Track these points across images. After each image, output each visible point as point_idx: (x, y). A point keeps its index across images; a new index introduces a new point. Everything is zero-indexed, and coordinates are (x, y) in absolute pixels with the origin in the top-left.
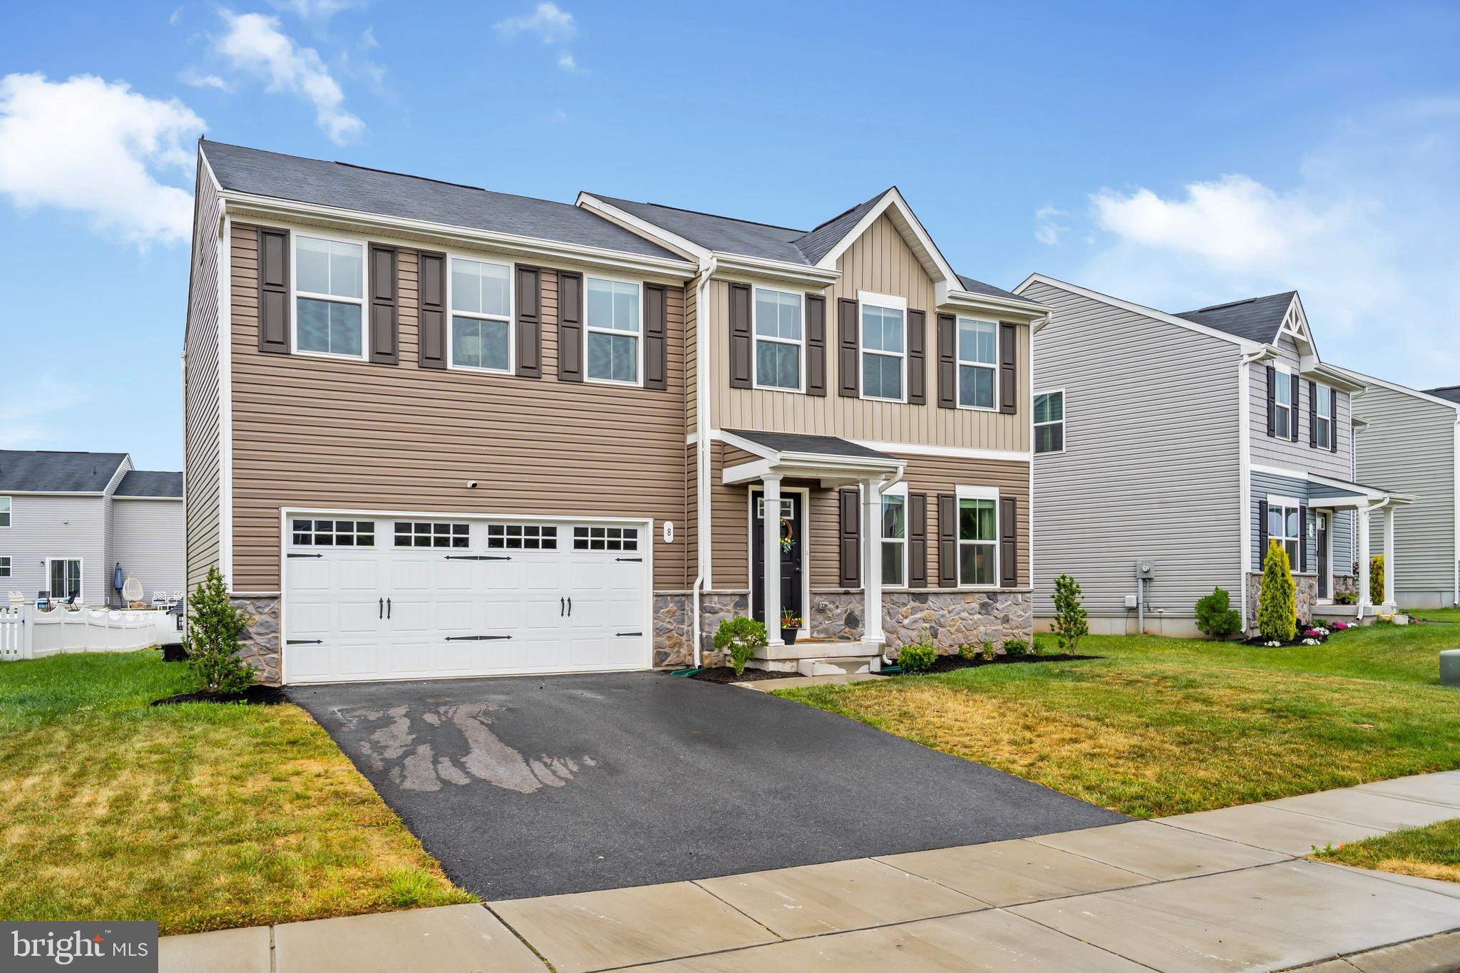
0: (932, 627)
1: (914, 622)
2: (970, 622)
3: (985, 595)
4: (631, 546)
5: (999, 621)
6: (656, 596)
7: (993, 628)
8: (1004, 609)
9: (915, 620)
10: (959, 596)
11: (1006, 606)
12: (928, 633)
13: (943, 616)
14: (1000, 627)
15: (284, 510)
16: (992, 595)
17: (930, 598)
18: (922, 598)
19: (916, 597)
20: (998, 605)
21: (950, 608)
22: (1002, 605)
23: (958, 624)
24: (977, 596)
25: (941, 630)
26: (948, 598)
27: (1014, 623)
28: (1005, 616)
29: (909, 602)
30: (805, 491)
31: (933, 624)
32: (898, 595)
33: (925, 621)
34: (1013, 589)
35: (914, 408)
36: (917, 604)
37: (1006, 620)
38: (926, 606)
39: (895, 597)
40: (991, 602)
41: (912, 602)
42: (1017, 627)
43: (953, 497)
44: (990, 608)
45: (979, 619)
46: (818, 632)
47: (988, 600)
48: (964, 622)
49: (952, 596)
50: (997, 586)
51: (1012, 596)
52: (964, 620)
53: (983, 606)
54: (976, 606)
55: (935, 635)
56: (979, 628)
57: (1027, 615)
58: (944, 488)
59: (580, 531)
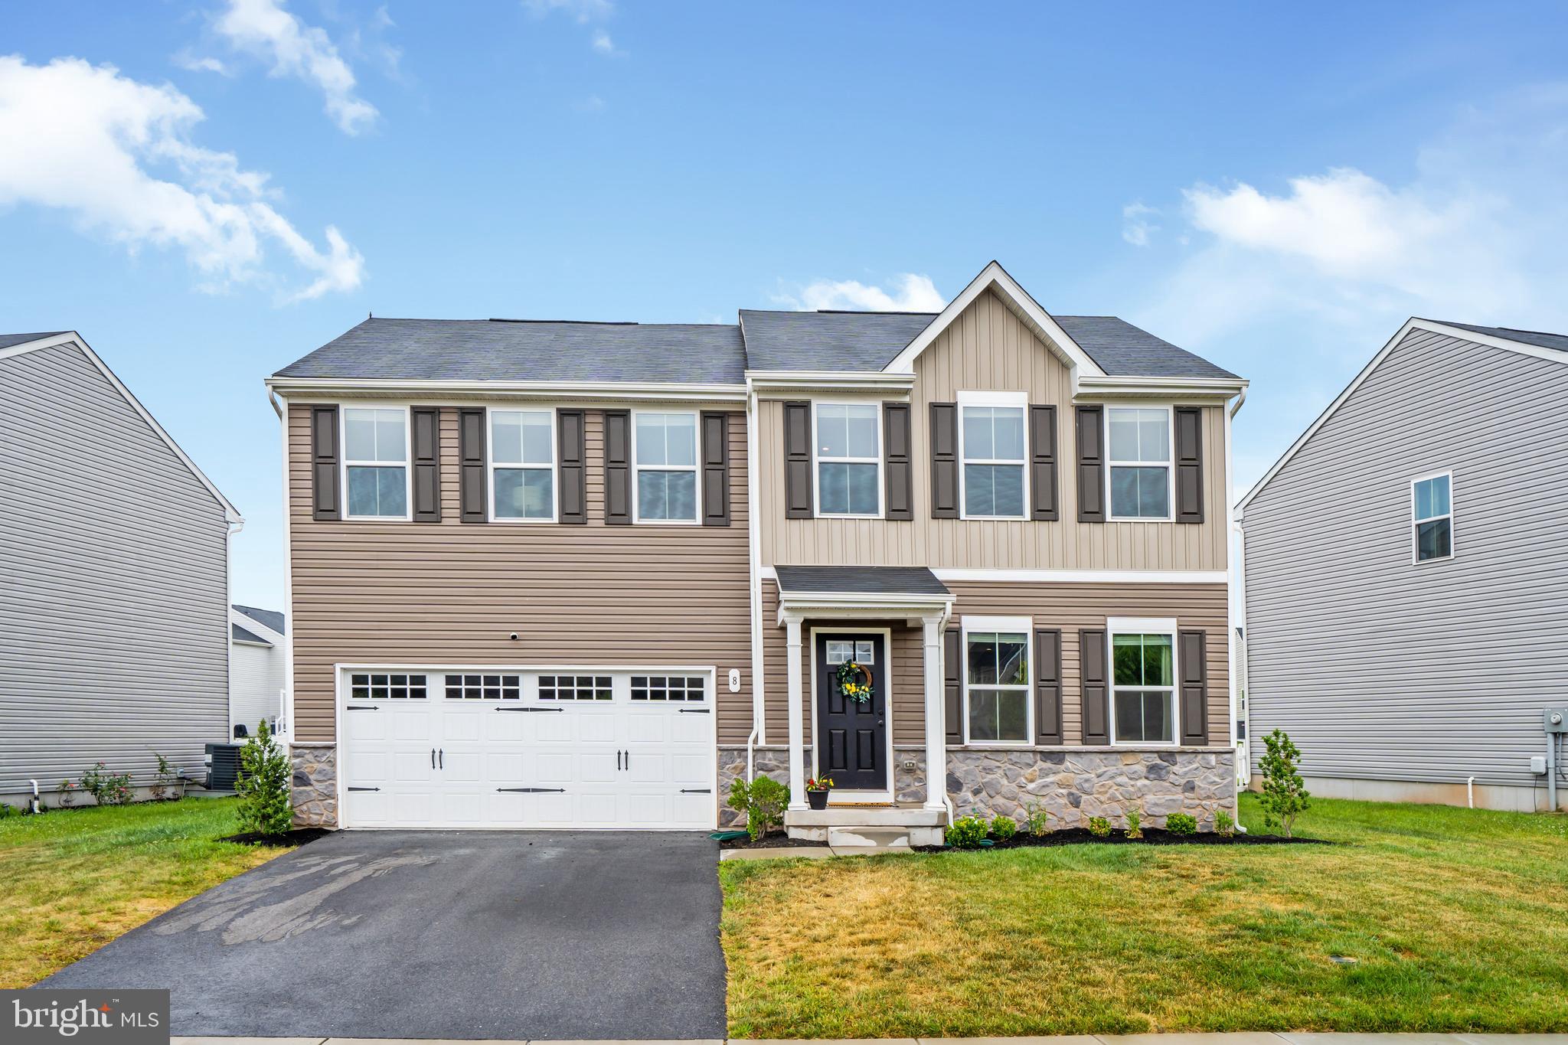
0: (1070, 794)
1: (1044, 786)
2: (1131, 789)
3: (1156, 755)
4: (697, 696)
5: (1179, 789)
6: (720, 750)
7: (1168, 797)
8: (1186, 773)
9: (1044, 784)
10: (1114, 756)
11: (1190, 770)
12: (1064, 801)
13: (1087, 781)
14: (1181, 797)
15: (338, 667)
16: (1169, 756)
17: (1068, 757)
18: (1058, 757)
19: (1046, 756)
20: (1175, 769)
21: (1100, 771)
22: (1181, 769)
23: (1111, 791)
24: (1142, 756)
25: (1085, 797)
26: (1097, 758)
27: (1202, 792)
28: (1188, 782)
29: (1036, 762)
30: (887, 632)
31: (1074, 790)
32: (1018, 754)
33: (1060, 785)
34: (1200, 748)
35: (1043, 526)
36: (1048, 765)
37: (1190, 787)
38: (1062, 767)
39: (1014, 757)
40: (1166, 764)
41: (1040, 763)
42: (1209, 797)
43: (1103, 633)
44: (1163, 772)
45: (1145, 786)
46: (904, 795)
47: (1159, 762)
48: (1121, 788)
49: (1102, 756)
50: (1176, 744)
51: (1200, 756)
52: (1121, 785)
53: (1152, 769)
54: (1140, 768)
55: (1076, 804)
56: (1146, 797)
57: (1225, 782)
58: (1091, 622)
59: (636, 681)
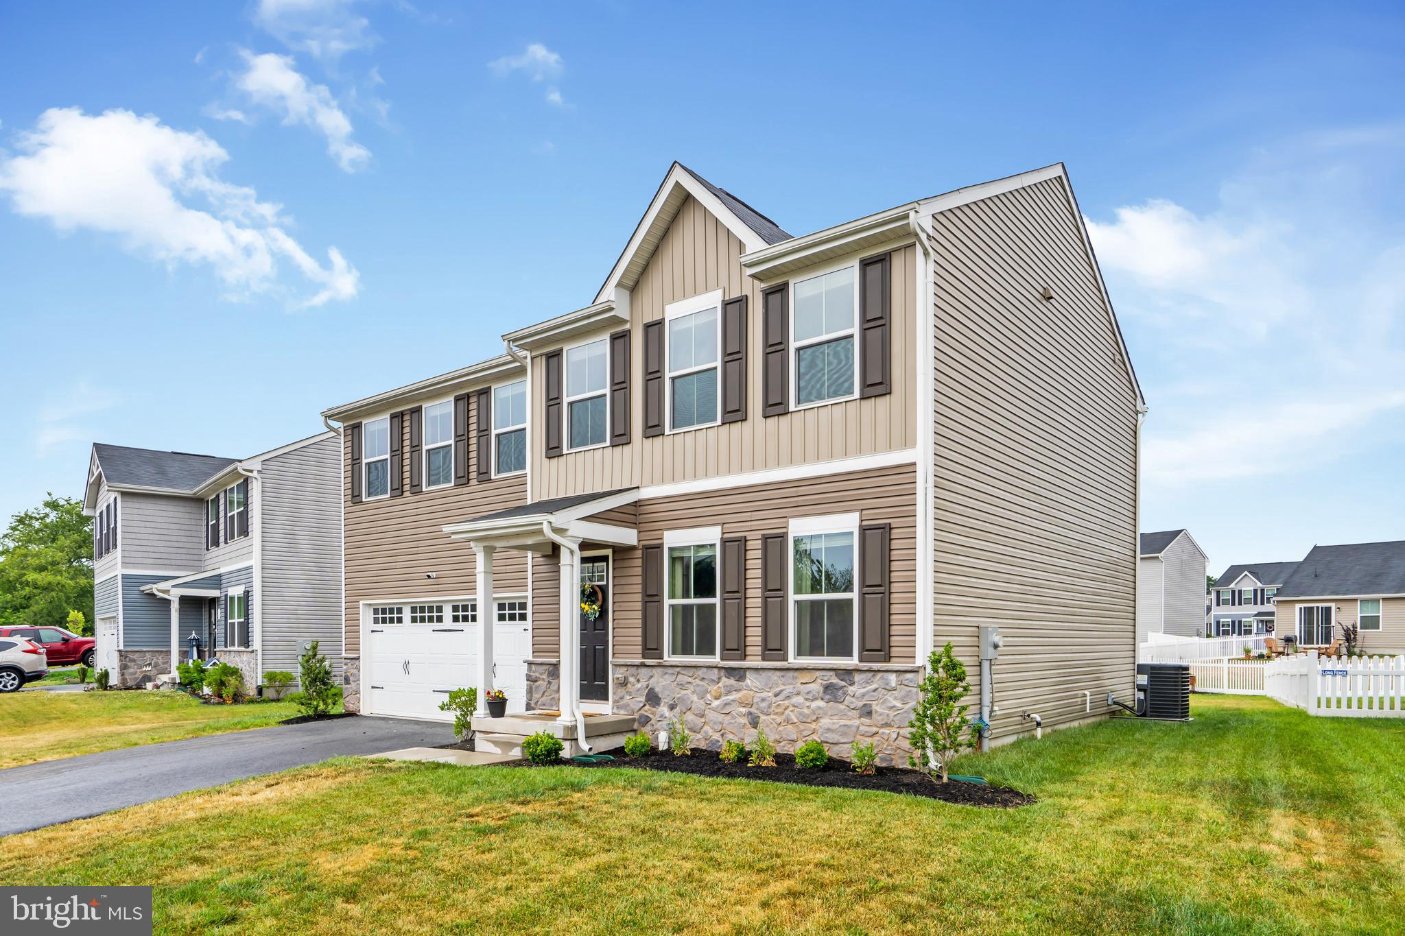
0: (750, 713)
1: (726, 704)
2: (806, 711)
3: (832, 673)
5: (856, 713)
7: (843, 722)
8: (863, 695)
9: (727, 701)
10: (791, 674)
11: (868, 692)
12: (744, 720)
13: (763, 700)
14: (856, 722)
15: (361, 602)
16: (846, 674)
17: (748, 674)
18: (738, 674)
19: (730, 671)
20: (851, 689)
21: (777, 690)
22: (858, 689)
23: (787, 712)
24: (818, 674)
25: (763, 717)
26: (775, 676)
27: (879, 718)
28: (865, 705)
29: (720, 678)
30: (609, 553)
31: (753, 710)
32: (705, 670)
33: (742, 704)
34: (876, 666)
35: (736, 427)
36: (732, 681)
37: (867, 712)
38: (743, 684)
39: (701, 672)
40: (843, 683)
41: (724, 679)
42: (887, 725)
43: (783, 537)
44: (840, 693)
45: (819, 708)
46: (618, 707)
47: (835, 680)
48: (797, 710)
49: (778, 673)
50: (853, 661)
51: (880, 675)
52: (797, 707)
53: (828, 688)
54: (816, 687)
55: (755, 724)
56: (822, 720)
57: (907, 707)
58: (774, 526)
